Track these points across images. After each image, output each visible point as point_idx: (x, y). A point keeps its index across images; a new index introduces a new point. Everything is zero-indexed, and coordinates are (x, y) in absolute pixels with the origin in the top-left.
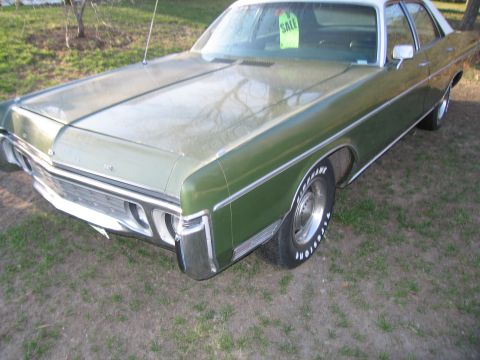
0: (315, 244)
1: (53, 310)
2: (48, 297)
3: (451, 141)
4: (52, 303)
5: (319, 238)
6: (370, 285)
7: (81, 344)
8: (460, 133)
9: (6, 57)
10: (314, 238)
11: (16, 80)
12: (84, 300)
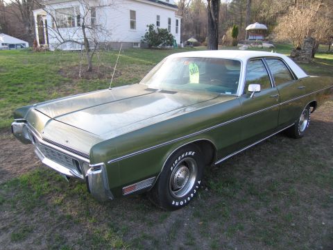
0: (189, 199)
1: (32, 219)
2: (33, 212)
3: (307, 146)
4: (34, 215)
5: (192, 195)
6: (215, 224)
7: (42, 236)
8: (315, 142)
9: (43, 81)
10: (188, 195)
11: (46, 95)
12: (51, 215)
